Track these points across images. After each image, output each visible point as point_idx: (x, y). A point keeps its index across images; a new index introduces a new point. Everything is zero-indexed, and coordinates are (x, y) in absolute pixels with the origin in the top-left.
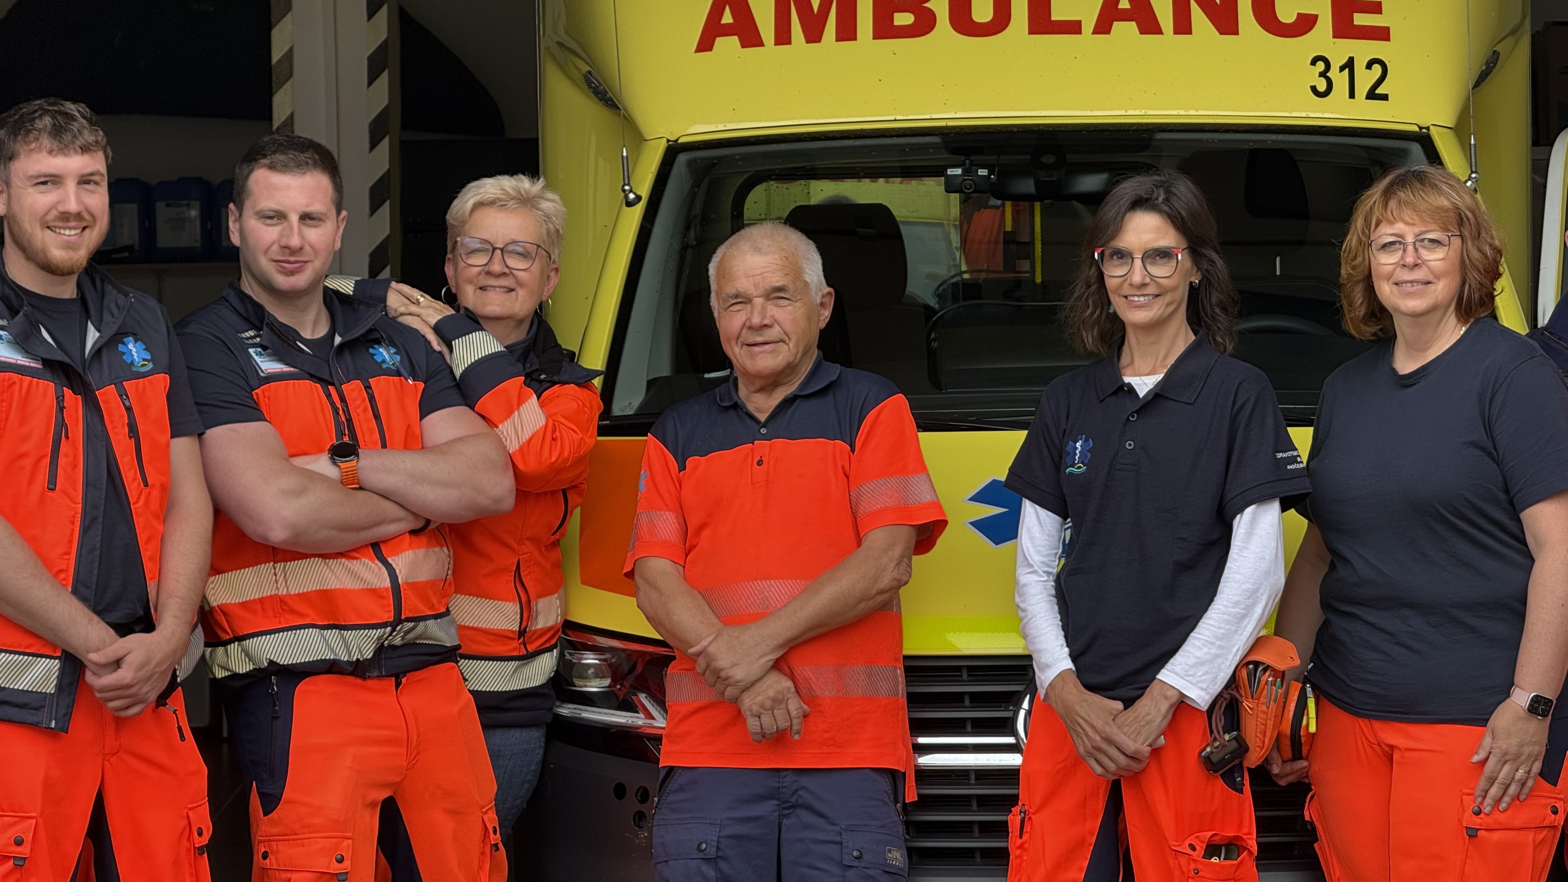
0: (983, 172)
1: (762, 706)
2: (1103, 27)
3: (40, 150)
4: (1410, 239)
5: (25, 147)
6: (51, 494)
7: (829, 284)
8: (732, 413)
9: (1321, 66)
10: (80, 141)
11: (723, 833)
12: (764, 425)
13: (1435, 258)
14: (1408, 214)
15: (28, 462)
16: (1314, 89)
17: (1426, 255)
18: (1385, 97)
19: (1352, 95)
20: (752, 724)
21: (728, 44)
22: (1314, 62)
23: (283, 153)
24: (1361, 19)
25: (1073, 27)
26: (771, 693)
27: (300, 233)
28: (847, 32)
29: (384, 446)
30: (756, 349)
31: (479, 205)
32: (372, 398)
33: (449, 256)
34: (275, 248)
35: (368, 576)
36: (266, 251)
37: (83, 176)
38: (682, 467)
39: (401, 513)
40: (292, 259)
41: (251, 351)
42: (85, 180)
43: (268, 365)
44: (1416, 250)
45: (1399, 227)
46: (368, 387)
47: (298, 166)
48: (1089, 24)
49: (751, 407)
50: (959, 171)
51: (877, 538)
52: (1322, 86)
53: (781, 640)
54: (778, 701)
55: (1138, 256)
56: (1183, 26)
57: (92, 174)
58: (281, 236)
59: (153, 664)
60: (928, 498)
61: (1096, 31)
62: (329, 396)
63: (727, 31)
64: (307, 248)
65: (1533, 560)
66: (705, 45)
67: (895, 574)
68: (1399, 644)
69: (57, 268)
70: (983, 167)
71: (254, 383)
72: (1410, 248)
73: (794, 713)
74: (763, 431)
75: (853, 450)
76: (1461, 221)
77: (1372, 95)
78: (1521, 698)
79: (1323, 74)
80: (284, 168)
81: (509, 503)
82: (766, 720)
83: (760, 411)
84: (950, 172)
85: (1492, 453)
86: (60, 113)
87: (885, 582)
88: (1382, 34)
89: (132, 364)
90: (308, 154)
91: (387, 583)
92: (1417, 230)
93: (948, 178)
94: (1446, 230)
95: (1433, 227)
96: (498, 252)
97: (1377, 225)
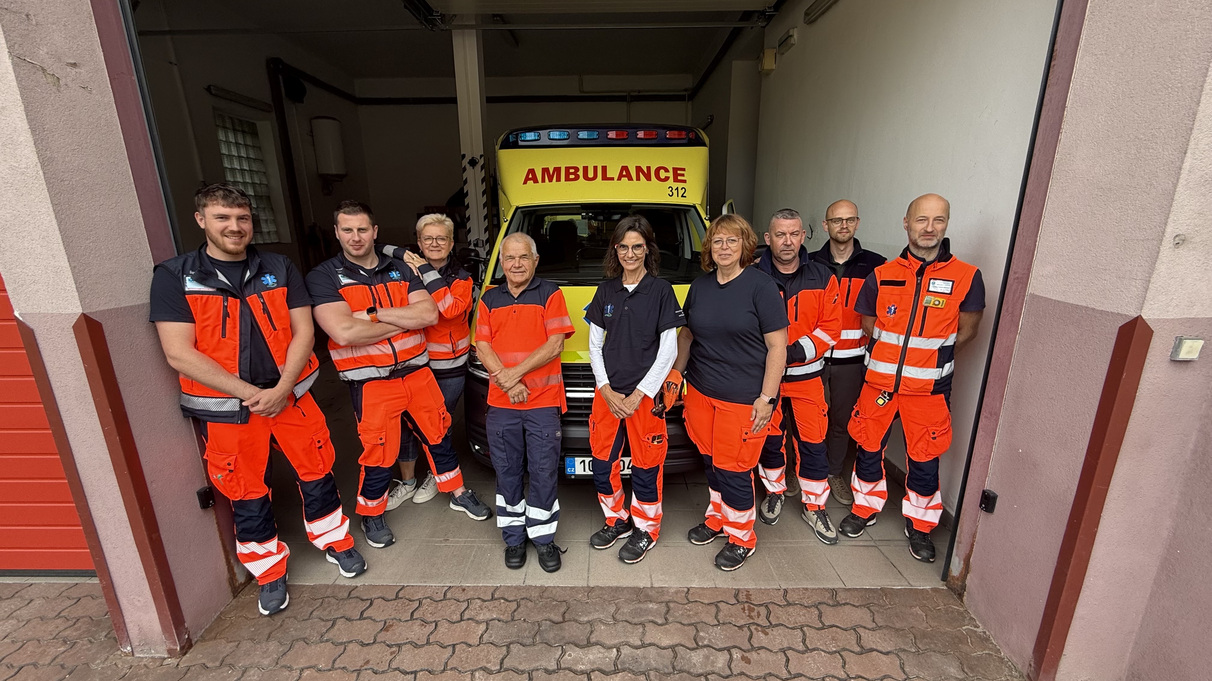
0: (590, 214)
1: (515, 395)
2: (619, 179)
3: (218, 204)
4: (725, 240)
5: (211, 202)
6: (223, 339)
7: (538, 253)
8: (506, 294)
9: (671, 189)
10: (237, 202)
11: (505, 429)
12: (516, 299)
13: (734, 246)
14: (724, 231)
15: (210, 329)
16: (669, 194)
17: (730, 245)
18: (685, 197)
19: (678, 196)
20: (512, 400)
21: (530, 183)
22: (669, 188)
23: (348, 207)
24: (679, 178)
25: (612, 179)
26: (518, 390)
27: (358, 235)
28: (558, 180)
29: (392, 306)
30: (516, 274)
31: (426, 225)
32: (387, 290)
33: (419, 239)
34: (351, 241)
35: (384, 350)
36: (348, 242)
37: (240, 216)
38: (490, 312)
39: (397, 328)
40: (357, 244)
41: (340, 276)
42: (240, 218)
43: (345, 281)
44: (727, 243)
45: (721, 235)
46: (386, 286)
47: (354, 212)
48: (616, 178)
49: (512, 292)
50: (584, 214)
51: (553, 338)
52: (671, 194)
53: (521, 374)
54: (521, 393)
55: (630, 247)
56: (638, 179)
57: (244, 216)
58: (352, 237)
59: (272, 401)
60: (569, 324)
61: (618, 180)
62: (371, 289)
63: (530, 179)
64: (363, 241)
65: (767, 350)
66: (525, 183)
67: (559, 350)
68: (722, 376)
69: (231, 252)
70: (591, 213)
71: (338, 287)
72: (725, 243)
73: (525, 397)
74: (516, 301)
75: (545, 308)
76: (743, 233)
77: (682, 196)
78: (765, 398)
79: (671, 191)
80: (349, 213)
81: (436, 322)
82: (516, 399)
83: (515, 293)
84: (583, 214)
85: (756, 314)
86: (227, 190)
87: (555, 353)
88: (684, 181)
89: (268, 284)
90: (358, 208)
91: (391, 352)
92: (727, 236)
93: (582, 216)
94: (738, 236)
95: (733, 235)
96: (434, 240)
97: (714, 234)
